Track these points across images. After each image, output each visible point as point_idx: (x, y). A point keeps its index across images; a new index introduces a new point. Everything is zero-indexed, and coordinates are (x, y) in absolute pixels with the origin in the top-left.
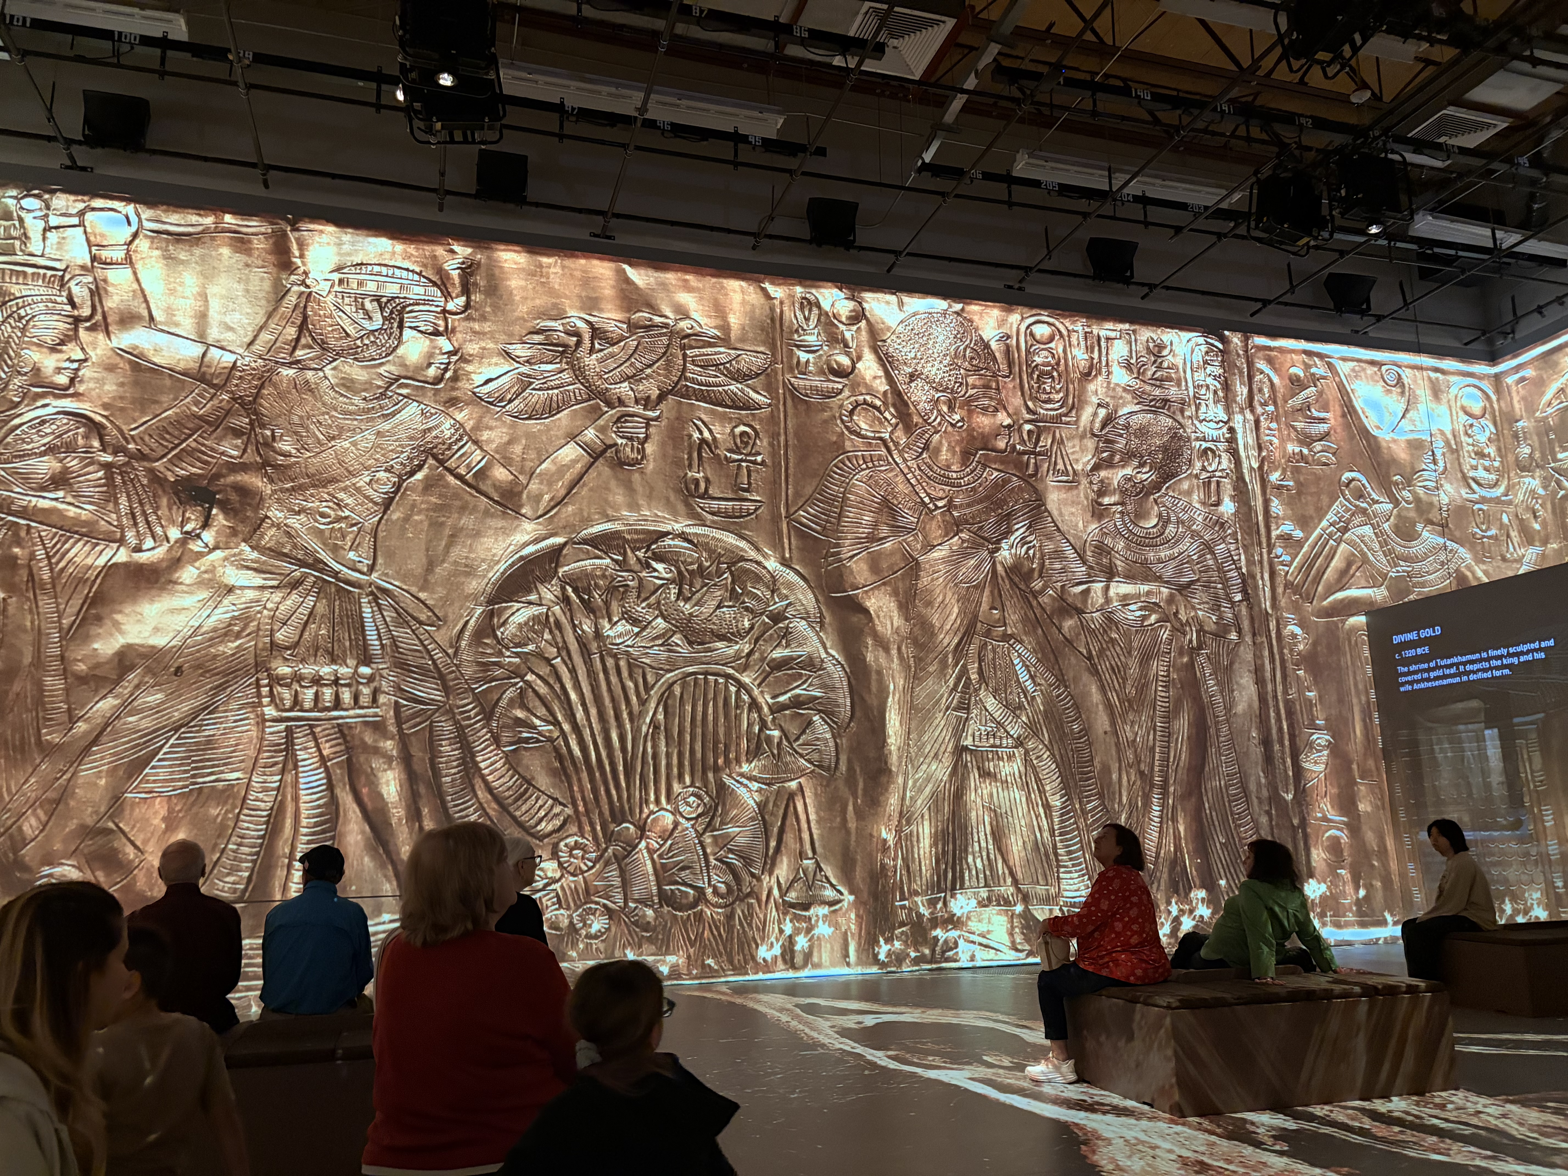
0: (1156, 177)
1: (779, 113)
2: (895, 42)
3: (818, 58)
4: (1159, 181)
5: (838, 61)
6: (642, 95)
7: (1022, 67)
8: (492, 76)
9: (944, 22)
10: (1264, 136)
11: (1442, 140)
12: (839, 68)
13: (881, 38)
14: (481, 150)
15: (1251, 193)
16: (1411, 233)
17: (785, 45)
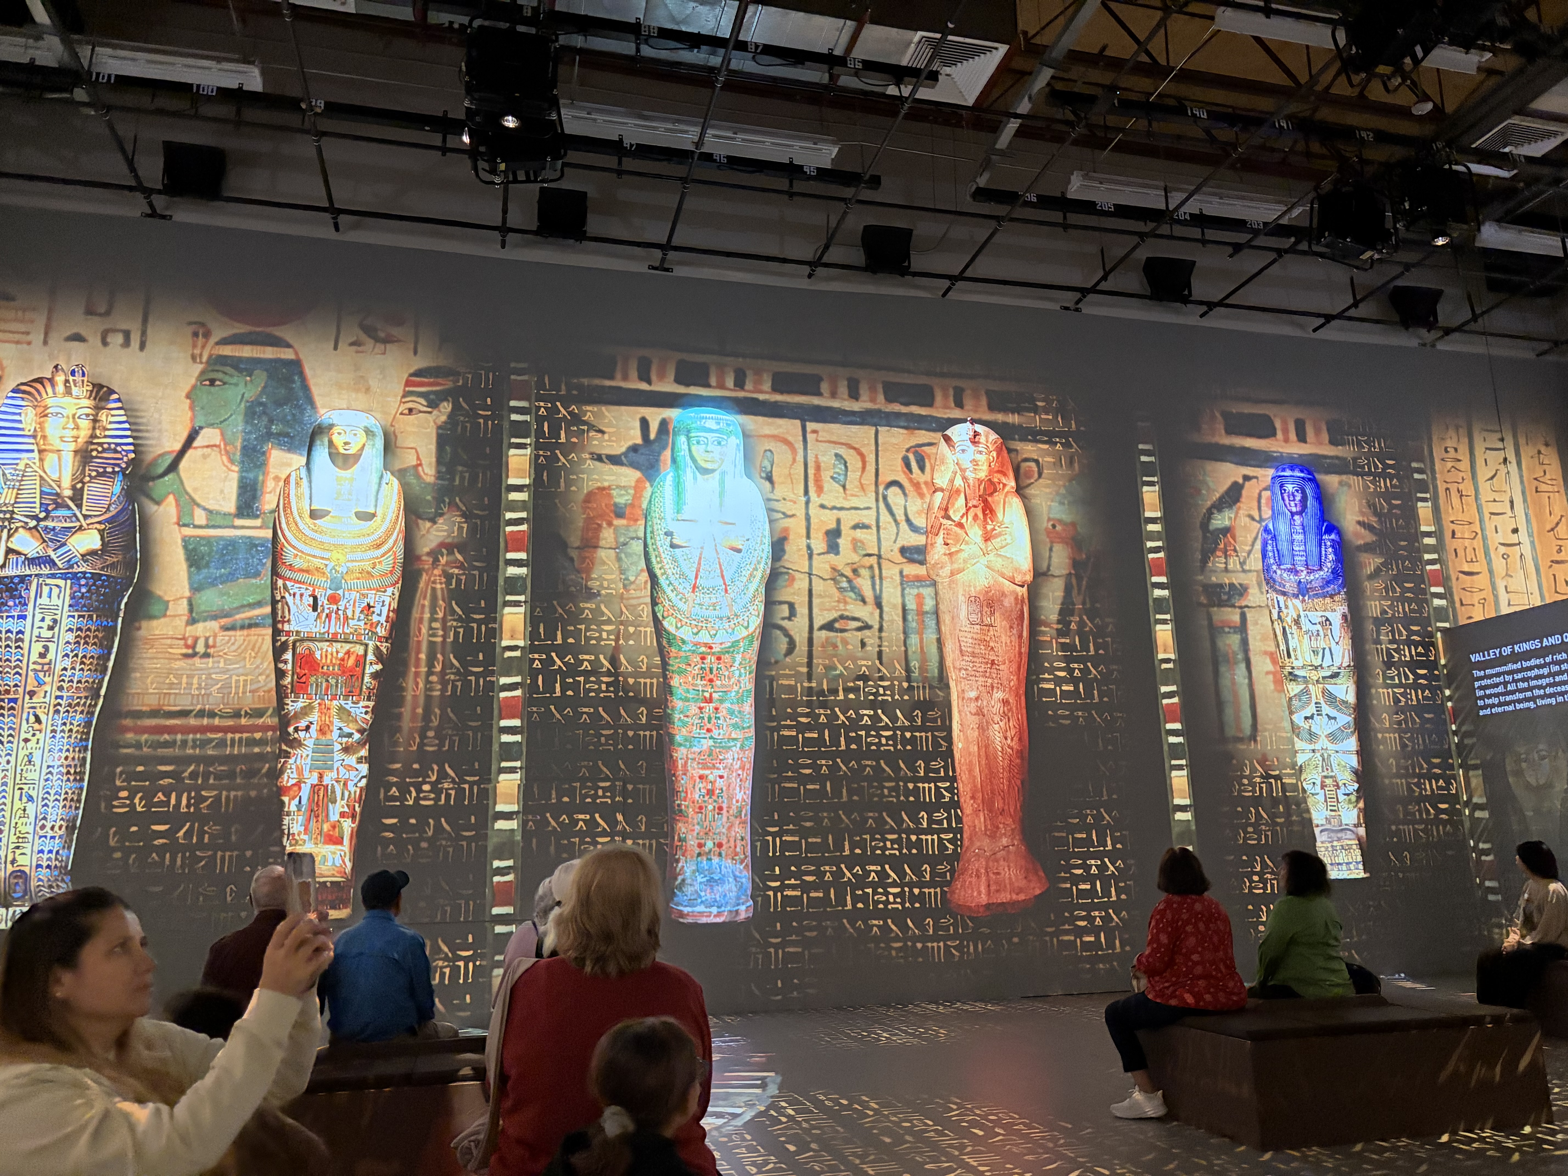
0: (1215, 194)
1: (834, 143)
2: (947, 70)
3: (873, 89)
4: (1216, 200)
5: (892, 90)
6: (698, 129)
7: (1076, 90)
8: (554, 117)
9: (996, 49)
10: (1324, 151)
11: (1509, 149)
12: (893, 97)
13: (934, 66)
14: (542, 189)
15: (1312, 208)
16: (1477, 244)
17: (839, 76)
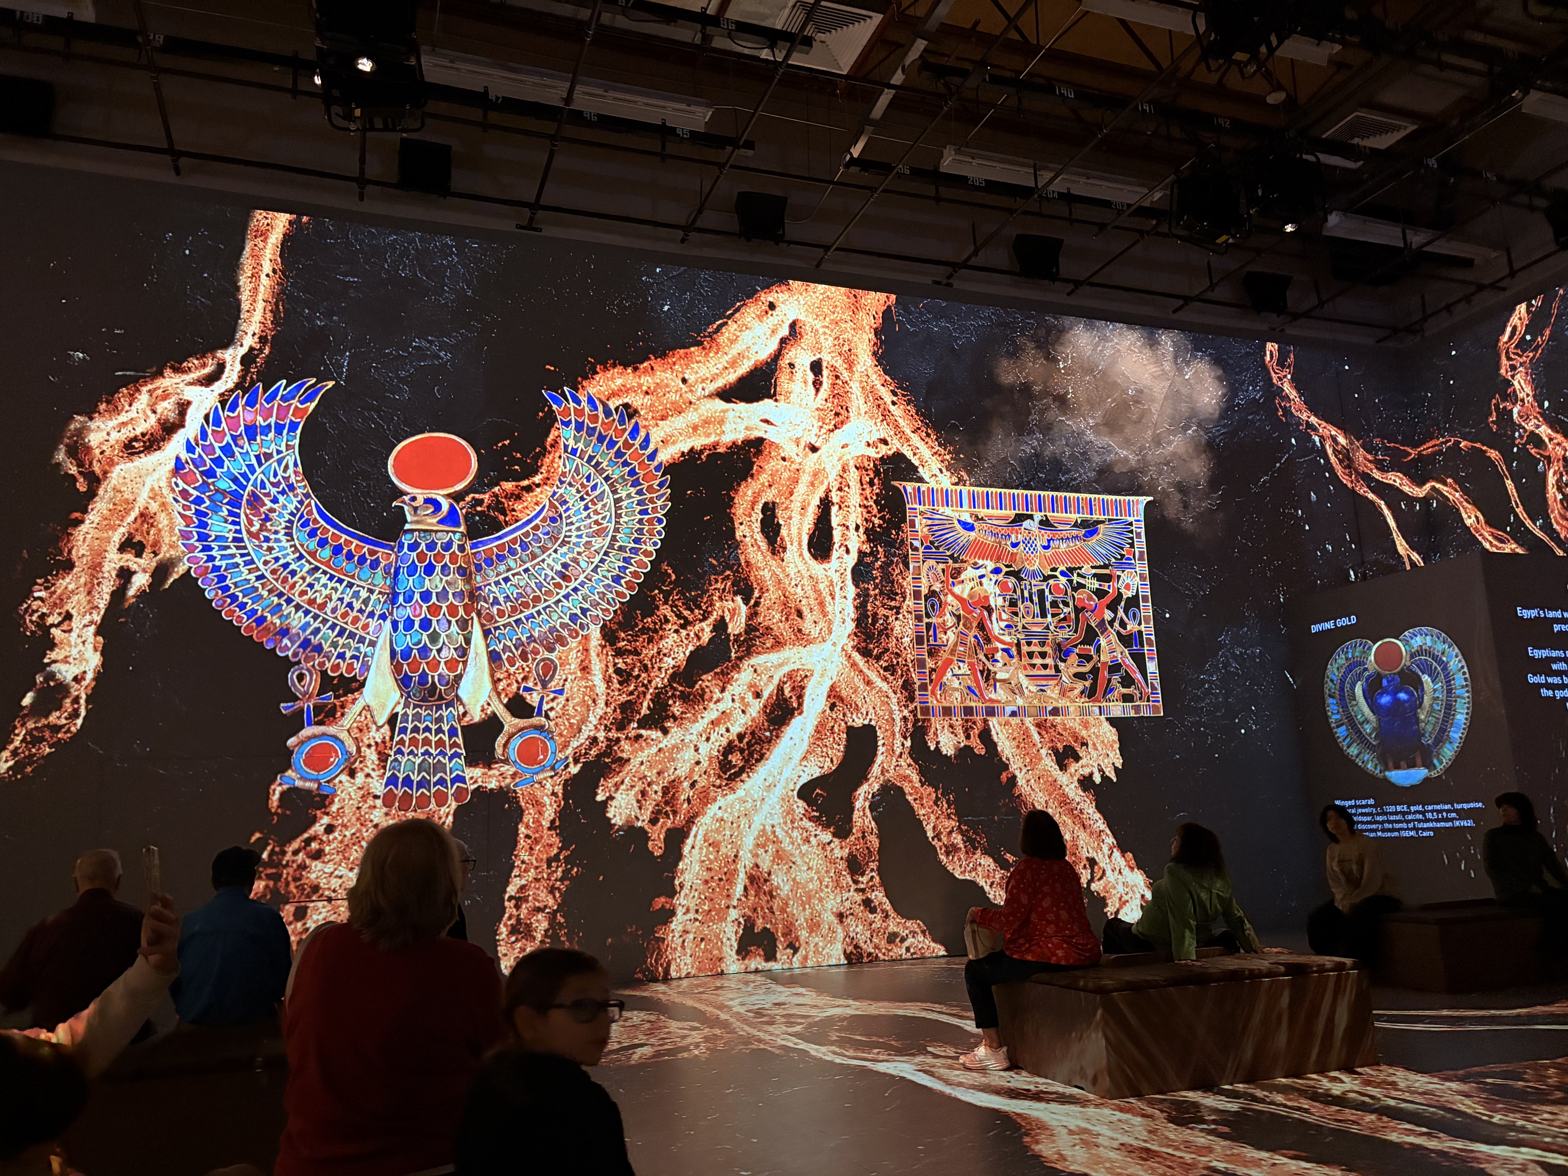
0: (1079, 174)
1: (709, 106)
2: (820, 36)
3: (746, 51)
4: (1083, 180)
5: (765, 54)
6: (568, 85)
7: (948, 63)
8: (413, 62)
9: (870, 17)
10: (1184, 136)
11: (1356, 141)
12: (766, 61)
13: (809, 31)
14: (402, 139)
15: (1172, 191)
16: (1325, 233)
17: (713, 36)
